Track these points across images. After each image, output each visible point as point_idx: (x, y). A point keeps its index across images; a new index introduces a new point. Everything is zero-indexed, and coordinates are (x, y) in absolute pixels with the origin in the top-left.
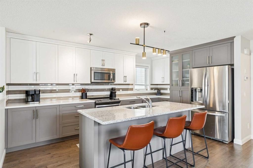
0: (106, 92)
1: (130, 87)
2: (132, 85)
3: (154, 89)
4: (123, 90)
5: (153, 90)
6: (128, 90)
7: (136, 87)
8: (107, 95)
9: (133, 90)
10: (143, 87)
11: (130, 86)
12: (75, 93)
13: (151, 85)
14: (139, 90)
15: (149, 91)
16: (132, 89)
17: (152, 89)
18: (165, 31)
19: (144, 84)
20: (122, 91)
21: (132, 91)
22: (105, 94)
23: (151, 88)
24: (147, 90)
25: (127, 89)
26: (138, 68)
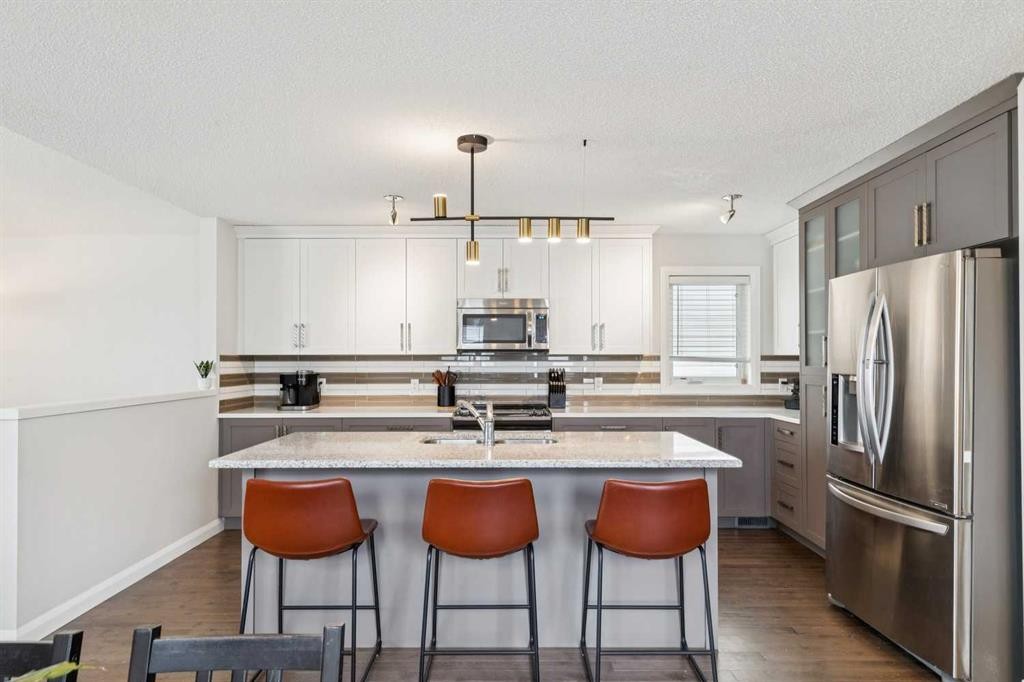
0: (535, 386)
1: (644, 367)
2: (658, 358)
3: (780, 380)
4: (610, 378)
5: (777, 382)
6: (633, 382)
7: (680, 369)
8: (539, 397)
9: (658, 381)
10: (730, 370)
11: (643, 363)
12: (422, 385)
13: (764, 358)
14: (700, 382)
15: (756, 387)
16: (654, 378)
17: (768, 378)
18: (585, 141)
19: (732, 354)
20: (604, 382)
21: (654, 385)
22: (530, 393)
23: (762, 374)
24: (744, 381)
25: (631, 378)
26: (685, 287)
